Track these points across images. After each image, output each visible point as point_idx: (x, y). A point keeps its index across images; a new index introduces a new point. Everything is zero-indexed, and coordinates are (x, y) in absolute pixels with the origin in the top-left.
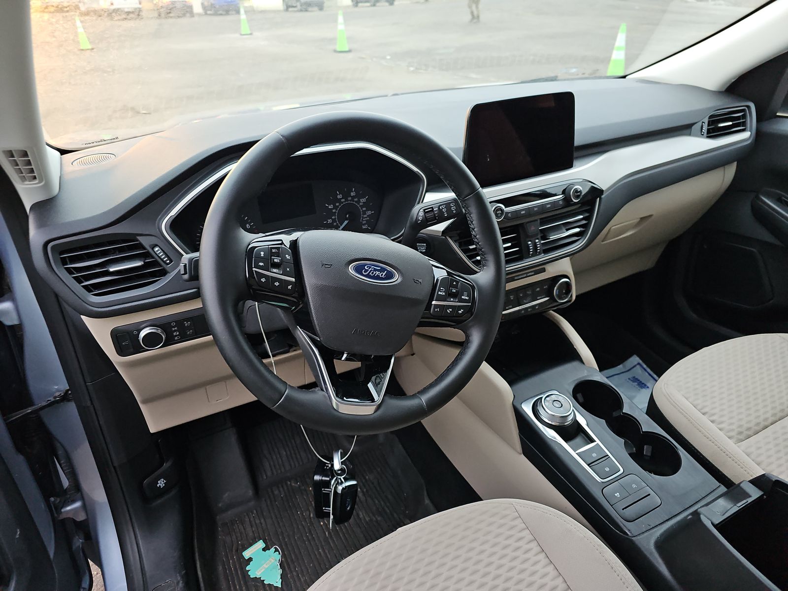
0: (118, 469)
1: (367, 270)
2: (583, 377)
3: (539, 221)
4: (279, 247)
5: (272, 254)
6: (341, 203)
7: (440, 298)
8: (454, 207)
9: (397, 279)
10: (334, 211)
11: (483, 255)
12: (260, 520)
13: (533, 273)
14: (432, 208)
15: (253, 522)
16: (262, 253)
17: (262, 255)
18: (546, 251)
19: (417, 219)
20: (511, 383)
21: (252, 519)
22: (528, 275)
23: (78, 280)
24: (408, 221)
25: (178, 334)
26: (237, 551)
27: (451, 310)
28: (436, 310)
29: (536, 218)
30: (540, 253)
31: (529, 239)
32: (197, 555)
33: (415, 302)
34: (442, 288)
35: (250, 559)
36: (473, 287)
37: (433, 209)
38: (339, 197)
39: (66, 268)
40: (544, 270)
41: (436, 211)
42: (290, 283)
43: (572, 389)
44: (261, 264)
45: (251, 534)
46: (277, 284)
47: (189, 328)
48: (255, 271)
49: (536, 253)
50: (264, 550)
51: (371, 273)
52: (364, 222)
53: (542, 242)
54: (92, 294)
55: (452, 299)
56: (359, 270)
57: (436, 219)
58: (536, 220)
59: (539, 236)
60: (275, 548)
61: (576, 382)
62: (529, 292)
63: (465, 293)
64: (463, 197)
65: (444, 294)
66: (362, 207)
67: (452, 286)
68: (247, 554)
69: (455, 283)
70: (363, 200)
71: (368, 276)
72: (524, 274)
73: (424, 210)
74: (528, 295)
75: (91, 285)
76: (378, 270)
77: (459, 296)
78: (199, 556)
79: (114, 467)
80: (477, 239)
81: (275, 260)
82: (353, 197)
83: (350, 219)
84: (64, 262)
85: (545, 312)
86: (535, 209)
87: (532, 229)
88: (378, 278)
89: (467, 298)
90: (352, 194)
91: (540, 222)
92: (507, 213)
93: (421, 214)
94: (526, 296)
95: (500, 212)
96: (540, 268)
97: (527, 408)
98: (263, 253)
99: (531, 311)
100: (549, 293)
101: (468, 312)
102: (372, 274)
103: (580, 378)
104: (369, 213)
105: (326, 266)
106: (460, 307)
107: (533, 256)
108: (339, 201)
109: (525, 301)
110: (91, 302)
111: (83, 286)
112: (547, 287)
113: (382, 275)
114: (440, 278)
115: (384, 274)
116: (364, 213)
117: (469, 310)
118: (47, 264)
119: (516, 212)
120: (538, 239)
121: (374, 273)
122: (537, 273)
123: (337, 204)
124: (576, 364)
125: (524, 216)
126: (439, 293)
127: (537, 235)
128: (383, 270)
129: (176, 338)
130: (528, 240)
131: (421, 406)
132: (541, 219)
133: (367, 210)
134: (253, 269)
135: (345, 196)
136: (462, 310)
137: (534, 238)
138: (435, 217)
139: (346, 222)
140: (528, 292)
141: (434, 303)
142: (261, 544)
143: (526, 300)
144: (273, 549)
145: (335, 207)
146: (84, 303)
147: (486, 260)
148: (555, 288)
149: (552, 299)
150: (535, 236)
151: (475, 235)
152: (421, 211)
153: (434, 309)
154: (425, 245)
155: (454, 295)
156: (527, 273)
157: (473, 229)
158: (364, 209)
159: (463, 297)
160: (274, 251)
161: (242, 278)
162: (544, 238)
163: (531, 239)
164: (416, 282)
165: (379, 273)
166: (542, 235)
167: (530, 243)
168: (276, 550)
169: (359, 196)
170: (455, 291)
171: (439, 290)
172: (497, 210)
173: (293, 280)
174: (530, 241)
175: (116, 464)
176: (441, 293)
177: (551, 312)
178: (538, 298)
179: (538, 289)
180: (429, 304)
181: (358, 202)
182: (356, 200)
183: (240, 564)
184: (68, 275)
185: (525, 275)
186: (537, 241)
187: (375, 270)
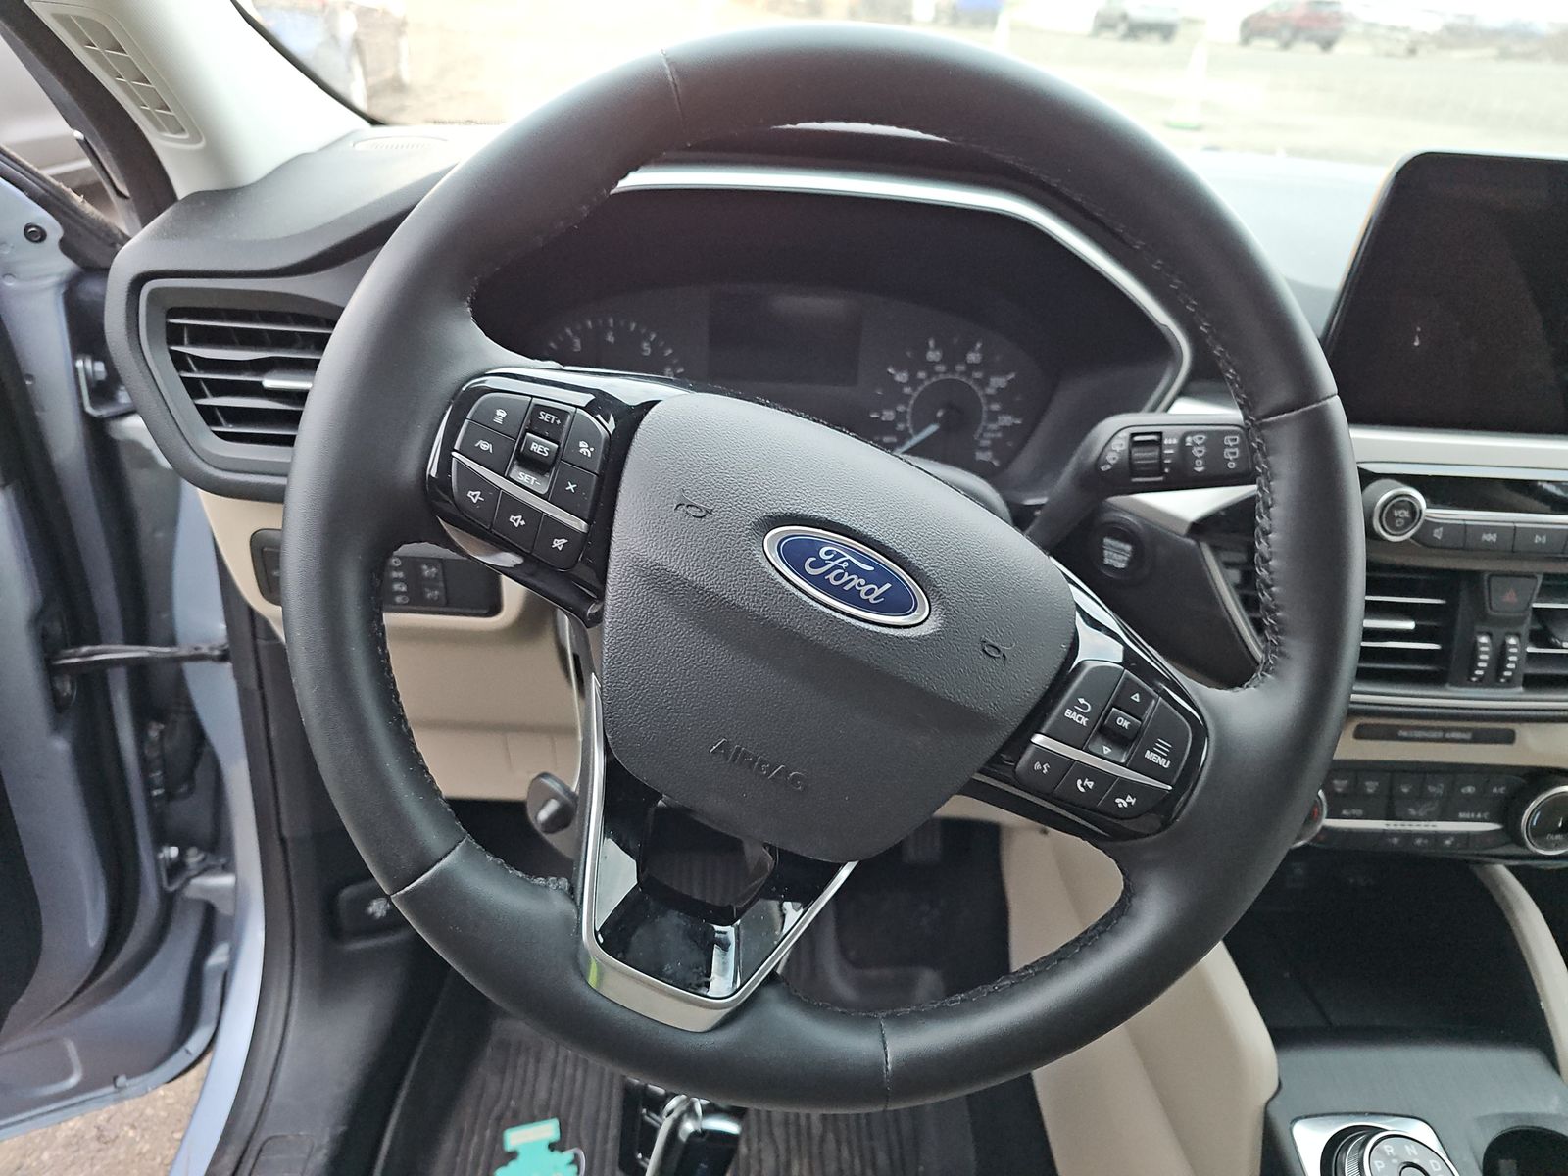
0: (290, 845)
1: (823, 563)
2: (1544, 1116)
3: (1540, 582)
4: (567, 412)
5: (536, 427)
6: (931, 373)
7: (1065, 733)
8: (1237, 450)
9: (922, 622)
10: (907, 390)
11: (1276, 633)
12: (576, 1070)
13: (1467, 736)
14: (1160, 434)
15: (559, 1068)
16: (501, 413)
17: (498, 420)
18: (1532, 683)
19: (1100, 460)
20: (1282, 1037)
21: (560, 1059)
22: (1448, 735)
23: (194, 388)
24: (1074, 459)
25: (404, 589)
26: (499, 1119)
27: (1090, 784)
28: (1037, 766)
29: (1526, 567)
30: (1510, 683)
31: (1485, 628)
32: (403, 1094)
33: (962, 719)
34: (1082, 700)
35: (513, 1155)
36: (1200, 731)
37: (1161, 440)
38: (933, 355)
39: (172, 352)
40: (1509, 738)
41: (1170, 446)
42: (564, 530)
43: (1489, 1139)
44: (485, 446)
45: (542, 1094)
46: (517, 521)
47: (431, 583)
48: (459, 462)
49: (1495, 677)
50: (552, 1146)
51: (831, 577)
52: (985, 443)
53: (1530, 649)
54: (214, 432)
55: (1107, 750)
56: (795, 554)
57: (1162, 473)
58: (1530, 576)
59: (1524, 630)
60: (576, 1156)
61: (1510, 1125)
62: (1436, 789)
63: (1164, 745)
64: (1260, 413)
65: (1084, 721)
66: (990, 399)
67: (1122, 703)
68: (514, 1138)
69: (1136, 697)
70: (998, 382)
71: (820, 582)
72: (1432, 729)
73: (1133, 435)
74: (1430, 797)
75: (221, 408)
76: (861, 573)
77: (1135, 747)
78: (406, 1098)
79: (283, 840)
80: (1270, 573)
81: (534, 447)
82: (972, 367)
83: (947, 427)
84: (174, 335)
85: (1478, 863)
86: (1537, 539)
87: (1507, 599)
88: (852, 597)
89: (1164, 763)
90: (973, 357)
91: (1543, 586)
92: (1429, 525)
93: (1120, 445)
94: (1420, 797)
95: (1407, 514)
96: (1498, 729)
97: (1309, 1141)
98: (504, 414)
99: (1423, 846)
100: (1507, 812)
101: (1153, 810)
102: (836, 579)
103: (1529, 1116)
104: (1007, 420)
105: (691, 510)
106: (1125, 788)
107: (1482, 682)
108: (929, 367)
109: (1412, 812)
110: (203, 450)
111: (200, 408)
112: (1502, 790)
113: (871, 591)
114: (1091, 665)
115: (878, 592)
116: (993, 416)
117: (1160, 808)
118: (129, 328)
119: (1464, 529)
120: (1518, 635)
121: (846, 578)
122: (1479, 738)
123: (922, 375)
124: (1527, 1060)
125: (1489, 550)
126: (1069, 713)
127: (1520, 621)
128: (880, 576)
129: (398, 599)
130: (1477, 628)
131: (877, 1068)
132: (1547, 576)
133: (1003, 411)
134: (454, 453)
135: (951, 358)
136: (1129, 799)
137: (1506, 630)
138: (1161, 465)
139: (932, 429)
140: (1431, 789)
141: (1038, 739)
142: (549, 1130)
143: (1417, 809)
144: (568, 1155)
145: (914, 382)
146: (186, 447)
147: (1281, 654)
148: (1533, 805)
149: (1511, 833)
150: (1510, 624)
151: (1267, 556)
152: (1121, 435)
153: (1032, 763)
154: (1128, 547)
155: (1120, 739)
156: (1445, 730)
157: (1266, 533)
158: (995, 407)
159: (1149, 755)
160: (545, 417)
161: (409, 470)
162: (1541, 637)
163: (1492, 630)
164: (990, 650)
165: (863, 582)
166: (1537, 627)
167: (1484, 639)
168: (576, 1161)
169: (988, 367)
170: (1126, 724)
171: (1072, 705)
172: (1397, 506)
173: (580, 526)
174: (1489, 635)
175: (286, 833)
176: (1075, 717)
177: (1502, 870)
178: (1461, 815)
179: (1470, 789)
180: (1020, 738)
181: (984, 383)
182: (978, 375)
183: (491, 1156)
184: (174, 369)
185: (1440, 734)
186: (1512, 641)
187: (853, 569)
